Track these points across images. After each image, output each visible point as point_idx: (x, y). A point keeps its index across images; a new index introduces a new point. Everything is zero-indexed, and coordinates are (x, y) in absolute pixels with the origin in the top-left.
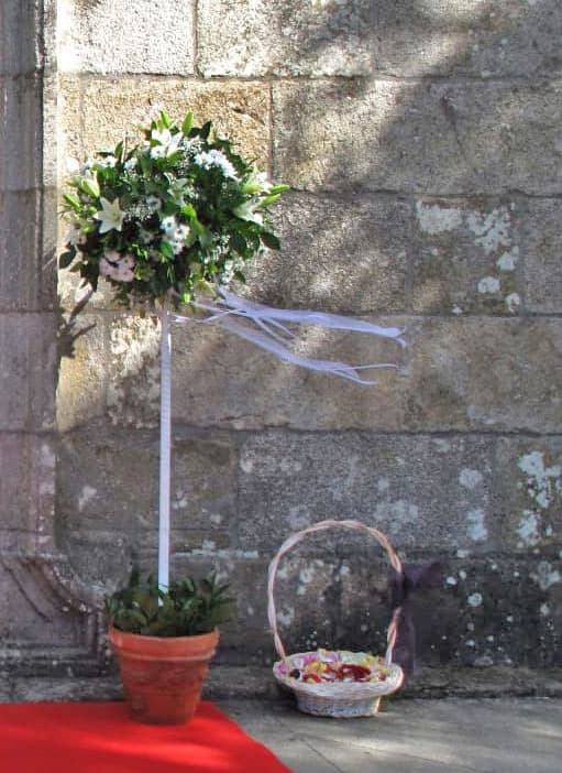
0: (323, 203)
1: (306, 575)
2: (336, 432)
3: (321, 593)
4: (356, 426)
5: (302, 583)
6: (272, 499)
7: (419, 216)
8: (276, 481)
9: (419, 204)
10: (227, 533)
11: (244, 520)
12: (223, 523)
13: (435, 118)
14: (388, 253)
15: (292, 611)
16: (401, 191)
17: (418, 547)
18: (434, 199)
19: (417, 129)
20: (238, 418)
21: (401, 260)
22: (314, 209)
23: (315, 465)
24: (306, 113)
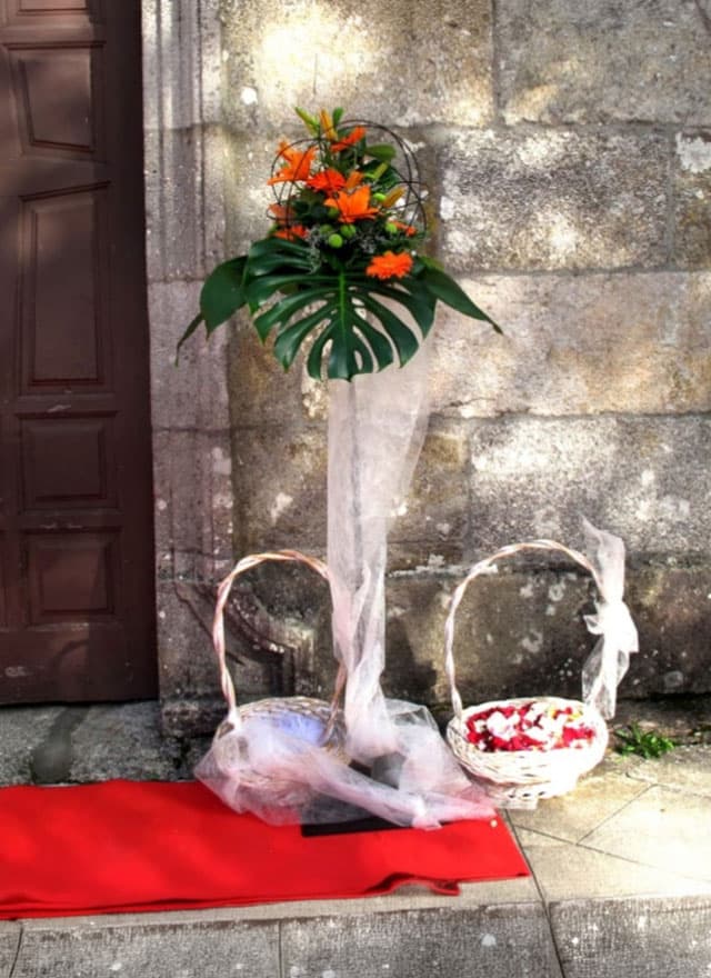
0: (562, 137)
1: (556, 592)
2: (588, 416)
3: (574, 613)
4: (612, 409)
5: (550, 601)
6: (512, 501)
7: (679, 150)
8: (517, 479)
9: (678, 137)
10: (458, 544)
11: (478, 528)
12: (453, 532)
13: (694, 33)
14: (642, 197)
15: (540, 636)
16: (657, 121)
17: (691, 551)
18: (695, 131)
19: (673, 47)
20: (467, 403)
21: (659, 204)
22: (552, 145)
23: (564, 457)
24: (538, 27)
